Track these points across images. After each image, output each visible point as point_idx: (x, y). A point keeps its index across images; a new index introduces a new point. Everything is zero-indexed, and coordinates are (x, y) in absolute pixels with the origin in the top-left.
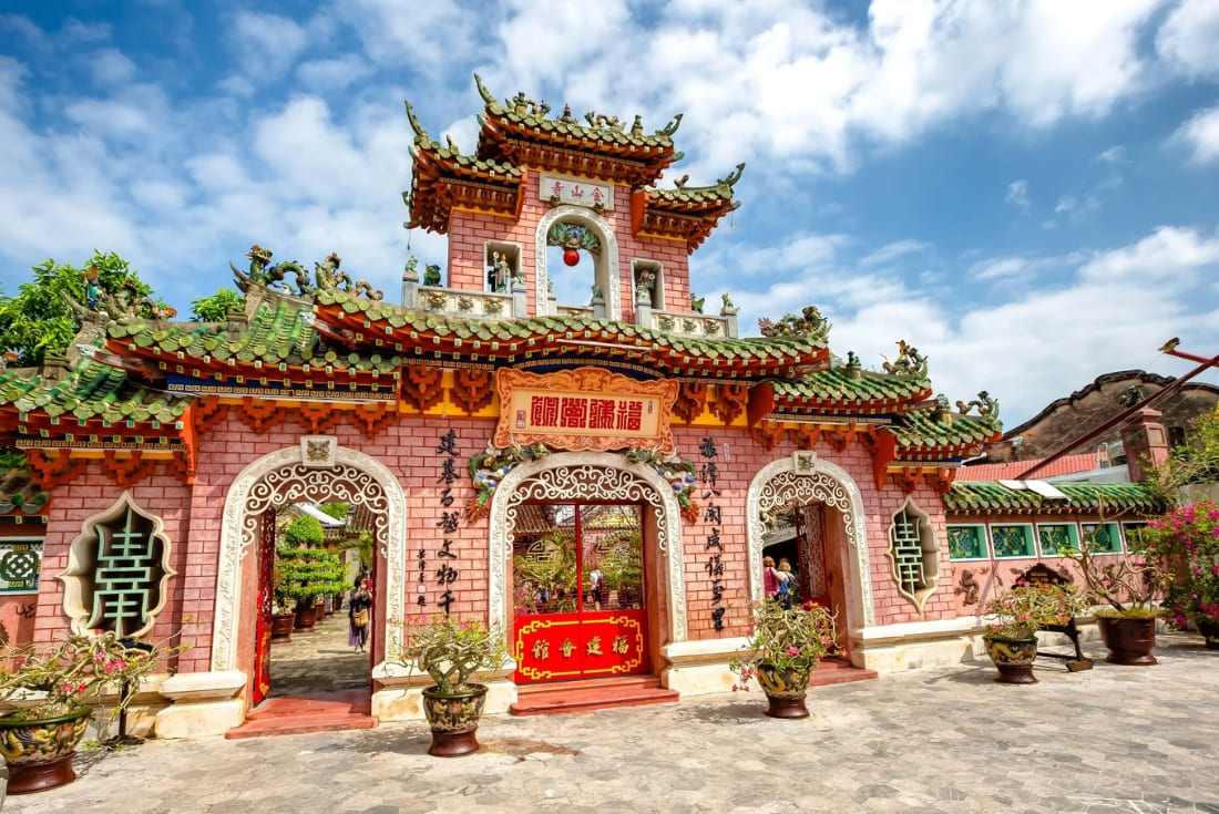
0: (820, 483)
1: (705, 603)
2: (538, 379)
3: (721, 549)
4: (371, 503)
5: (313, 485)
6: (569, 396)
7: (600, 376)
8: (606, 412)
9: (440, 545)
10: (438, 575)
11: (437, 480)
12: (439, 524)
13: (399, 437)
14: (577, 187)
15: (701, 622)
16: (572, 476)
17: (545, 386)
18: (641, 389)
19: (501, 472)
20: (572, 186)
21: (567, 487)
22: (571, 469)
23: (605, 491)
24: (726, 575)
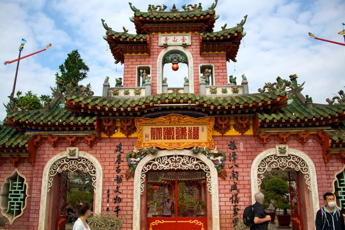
0: (291, 160)
1: (229, 215)
2: (152, 120)
3: (238, 192)
4: (91, 172)
5: (71, 165)
6: (166, 127)
7: (178, 117)
8: (183, 132)
9: (115, 188)
10: (114, 200)
11: (115, 162)
12: (115, 180)
13: (101, 146)
14: (175, 38)
15: (227, 224)
16: (169, 160)
17: (155, 123)
18: (197, 121)
19: (139, 159)
20: (172, 38)
21: (167, 164)
22: (169, 157)
23: (183, 166)
24: (240, 203)
